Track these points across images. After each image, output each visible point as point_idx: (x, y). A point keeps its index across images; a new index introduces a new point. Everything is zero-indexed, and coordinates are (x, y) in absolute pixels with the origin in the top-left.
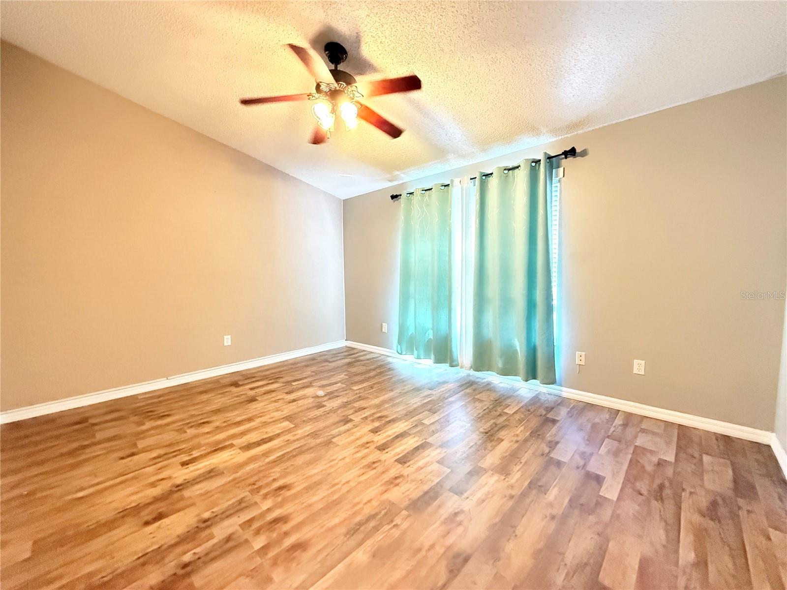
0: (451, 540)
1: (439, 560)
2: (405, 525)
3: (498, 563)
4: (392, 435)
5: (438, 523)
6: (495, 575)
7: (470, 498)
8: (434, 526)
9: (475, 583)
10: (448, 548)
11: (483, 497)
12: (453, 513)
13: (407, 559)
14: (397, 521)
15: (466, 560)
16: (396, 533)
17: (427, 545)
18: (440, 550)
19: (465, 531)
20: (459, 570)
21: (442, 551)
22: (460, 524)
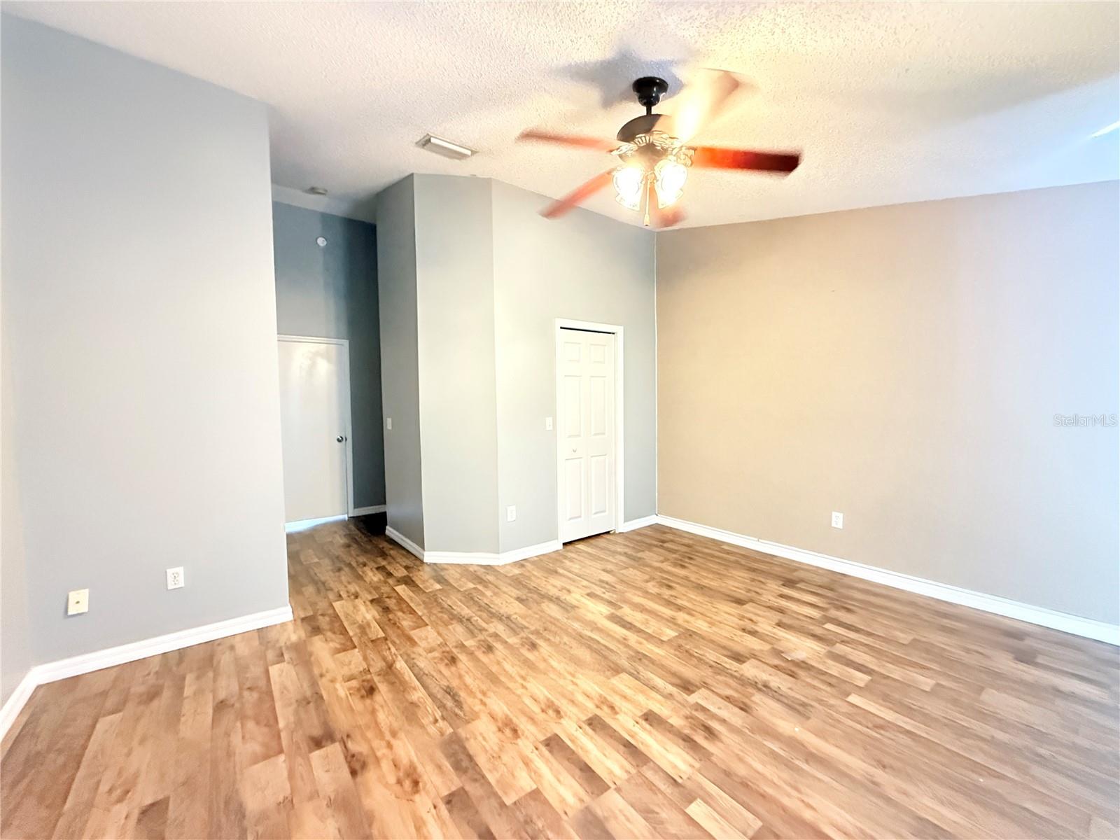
0: (386, 766)
1: (372, 749)
2: (432, 730)
3: (326, 803)
4: (637, 741)
5: (415, 760)
6: (318, 794)
7: (433, 811)
8: (413, 753)
9: (327, 771)
10: (378, 760)
11: (425, 830)
12: (420, 780)
13: (391, 725)
14: (441, 723)
15: (354, 773)
16: (426, 721)
17: (395, 743)
18: (381, 751)
19: (386, 785)
20: (349, 763)
21: (379, 754)
22: (399, 782)
